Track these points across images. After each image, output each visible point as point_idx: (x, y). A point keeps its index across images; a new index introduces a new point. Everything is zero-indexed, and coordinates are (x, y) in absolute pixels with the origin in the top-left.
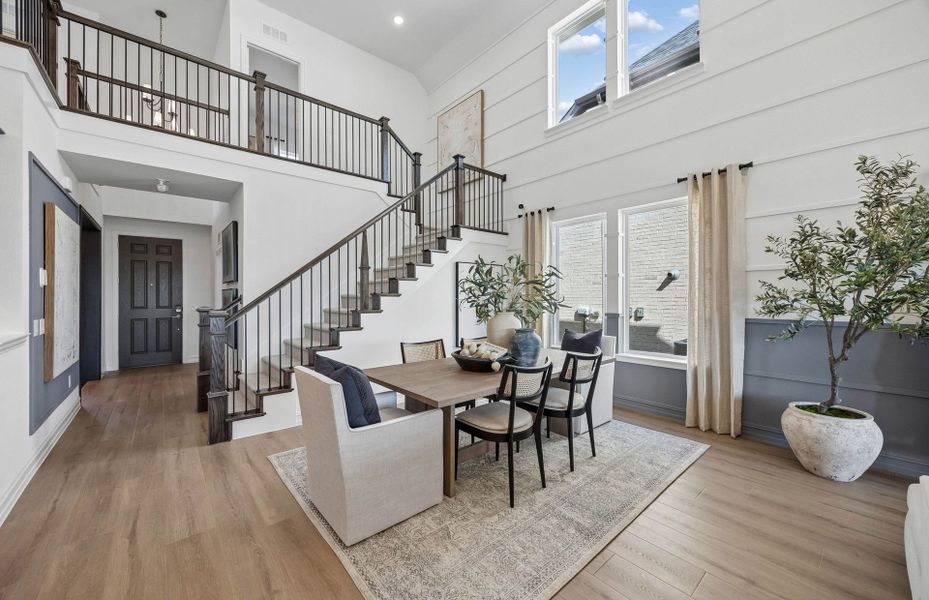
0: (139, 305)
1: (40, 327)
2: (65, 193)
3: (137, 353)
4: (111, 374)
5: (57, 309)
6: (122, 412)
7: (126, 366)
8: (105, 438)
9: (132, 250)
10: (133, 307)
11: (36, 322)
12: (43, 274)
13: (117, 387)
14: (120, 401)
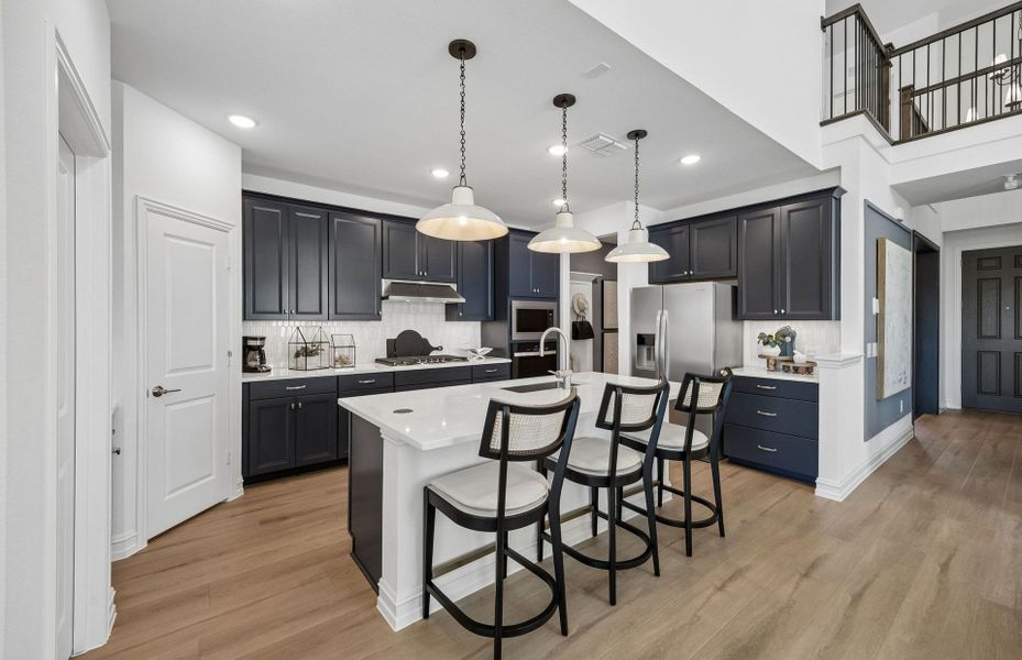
0: (989, 334)
1: (873, 350)
2: (897, 224)
3: (985, 393)
4: (949, 412)
5: (887, 335)
6: (957, 454)
7: (970, 406)
8: (933, 472)
9: (980, 267)
10: (980, 335)
11: (869, 345)
12: (875, 302)
13: (955, 427)
14: (956, 441)
